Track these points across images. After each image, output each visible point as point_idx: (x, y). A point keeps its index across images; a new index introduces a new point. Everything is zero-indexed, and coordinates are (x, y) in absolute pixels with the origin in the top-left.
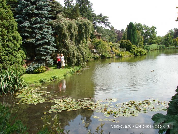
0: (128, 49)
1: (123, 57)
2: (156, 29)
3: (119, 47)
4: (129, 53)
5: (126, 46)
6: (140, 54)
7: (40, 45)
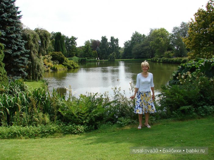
0: (61, 61)
1: (58, 70)
2: (76, 39)
3: (51, 60)
4: (63, 66)
5: (59, 58)
6: (73, 67)
7: (17, 56)
